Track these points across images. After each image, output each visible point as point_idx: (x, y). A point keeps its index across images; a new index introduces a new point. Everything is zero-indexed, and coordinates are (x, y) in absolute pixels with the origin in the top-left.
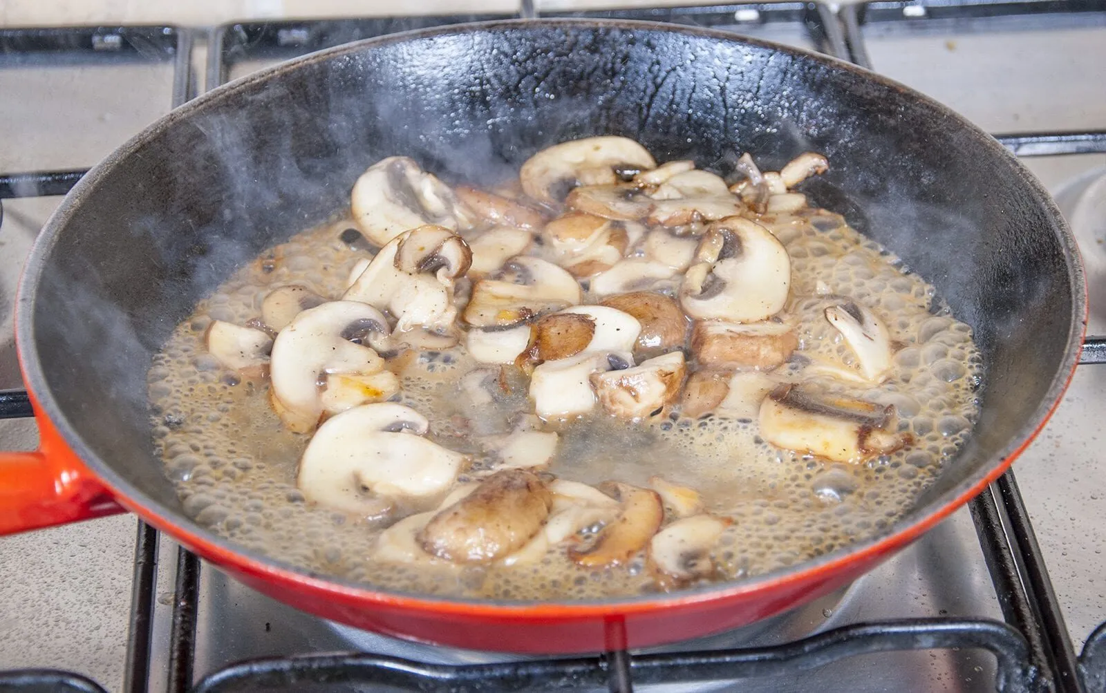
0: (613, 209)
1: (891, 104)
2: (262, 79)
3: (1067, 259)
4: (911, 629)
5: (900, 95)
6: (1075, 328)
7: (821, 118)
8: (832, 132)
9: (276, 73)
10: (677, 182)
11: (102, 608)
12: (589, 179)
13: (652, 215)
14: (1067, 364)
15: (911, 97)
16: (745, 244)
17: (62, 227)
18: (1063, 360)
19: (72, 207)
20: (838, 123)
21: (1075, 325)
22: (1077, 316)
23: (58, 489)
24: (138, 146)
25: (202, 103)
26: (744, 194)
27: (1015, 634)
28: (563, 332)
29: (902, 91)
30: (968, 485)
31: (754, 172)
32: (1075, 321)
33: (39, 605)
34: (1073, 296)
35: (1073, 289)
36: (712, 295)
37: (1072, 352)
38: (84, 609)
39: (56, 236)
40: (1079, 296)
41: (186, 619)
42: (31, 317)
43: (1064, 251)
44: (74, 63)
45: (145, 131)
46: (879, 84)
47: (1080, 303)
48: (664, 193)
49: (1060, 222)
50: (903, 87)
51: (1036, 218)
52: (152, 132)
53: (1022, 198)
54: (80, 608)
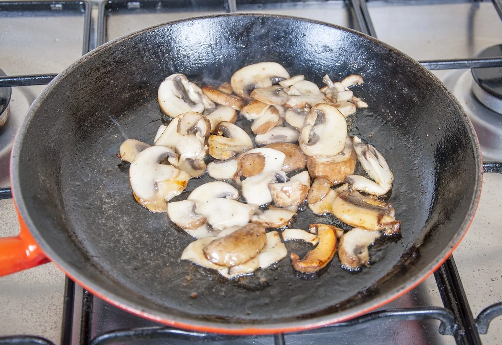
0: (271, 100)
1: (390, 57)
2: (120, 41)
3: (472, 139)
4: (406, 313)
5: (394, 53)
6: (478, 176)
7: (359, 60)
8: (364, 66)
9: (126, 38)
10: (298, 86)
11: (54, 277)
12: (260, 85)
13: (288, 103)
14: (476, 196)
15: (399, 54)
16: (327, 116)
17: (32, 117)
18: (474, 193)
19: (36, 107)
20: (367, 63)
21: (478, 175)
22: (479, 170)
23: (28, 253)
24: (66, 75)
25: (93, 54)
26: (326, 93)
27: (450, 313)
28: (252, 163)
29: (395, 51)
30: (437, 261)
31: (330, 83)
32: (478, 173)
33: (28, 275)
34: (476, 159)
35: (476, 155)
36: (314, 143)
37: (478, 189)
38: (47, 277)
39: (29, 122)
40: (479, 159)
41: (88, 300)
42: (18, 166)
43: (470, 136)
44: (43, 16)
45: (69, 68)
46: (385, 47)
47: (479, 163)
48: (292, 91)
49: (467, 120)
50: (396, 50)
51: (456, 116)
52: (72, 69)
53: (449, 106)
54: (45, 277)
